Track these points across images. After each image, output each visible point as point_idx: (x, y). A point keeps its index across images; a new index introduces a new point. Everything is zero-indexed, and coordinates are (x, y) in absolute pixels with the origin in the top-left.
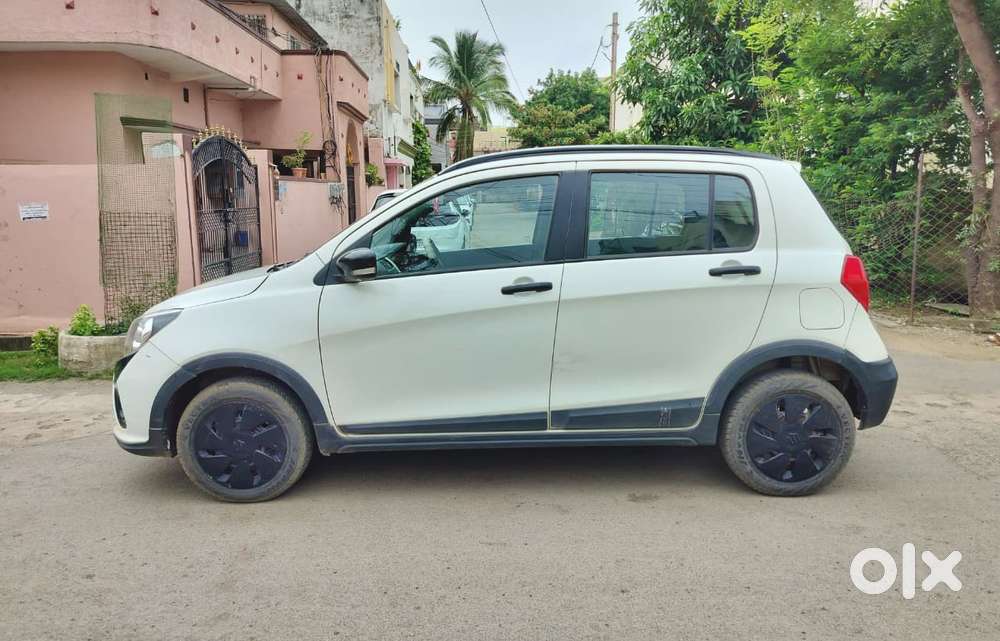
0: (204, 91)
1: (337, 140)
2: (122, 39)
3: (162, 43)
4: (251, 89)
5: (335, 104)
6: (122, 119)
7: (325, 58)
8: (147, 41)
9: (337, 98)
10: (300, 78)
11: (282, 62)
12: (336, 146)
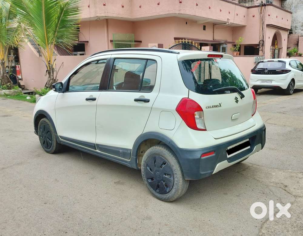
0: (214, 25)
1: (264, 40)
2: (171, 13)
3: (182, 12)
4: (227, 24)
5: (265, 25)
6: (174, 38)
7: (263, 7)
8: (177, 12)
9: (267, 22)
10: (253, 16)
11: (248, 11)
12: (264, 42)
